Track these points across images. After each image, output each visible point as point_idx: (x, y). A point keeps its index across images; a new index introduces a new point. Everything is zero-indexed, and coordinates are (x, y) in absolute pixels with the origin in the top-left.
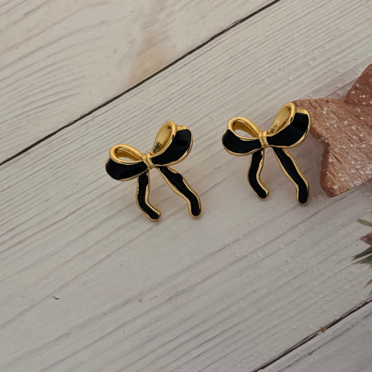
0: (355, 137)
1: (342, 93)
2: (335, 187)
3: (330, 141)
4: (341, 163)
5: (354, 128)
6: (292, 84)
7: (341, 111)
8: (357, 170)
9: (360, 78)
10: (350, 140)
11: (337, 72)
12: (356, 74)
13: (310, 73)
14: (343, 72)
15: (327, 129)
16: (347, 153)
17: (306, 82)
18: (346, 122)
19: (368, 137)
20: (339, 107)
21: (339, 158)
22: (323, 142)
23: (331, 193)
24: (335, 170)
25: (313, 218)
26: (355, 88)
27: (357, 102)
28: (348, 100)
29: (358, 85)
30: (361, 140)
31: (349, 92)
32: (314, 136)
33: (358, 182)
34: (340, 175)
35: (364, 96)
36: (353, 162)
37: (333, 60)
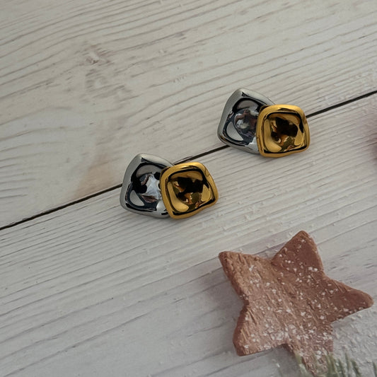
0: (273, 301)
1: (271, 254)
2: (246, 347)
3: (250, 299)
4: (256, 324)
5: (274, 291)
6: (226, 234)
7: (266, 272)
8: (268, 333)
9: (289, 243)
10: (268, 302)
11: (269, 232)
12: (287, 238)
13: (246, 227)
14: (275, 233)
15: (250, 286)
16: (264, 315)
17: (239, 235)
18: (268, 284)
19: (284, 303)
20: (264, 268)
21: (255, 319)
22: (244, 298)
23: (241, 352)
24: (249, 329)
25: (220, 373)
26: (283, 252)
27: (282, 265)
28: (274, 263)
29: (286, 249)
30: (279, 305)
31: (277, 254)
32: (236, 290)
33: (268, 347)
34: (253, 335)
35: (289, 262)
36: (267, 326)
37: (268, 218)
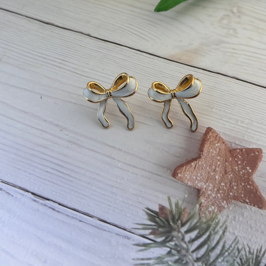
0: (214, 167)
1: (234, 146)
2: (179, 175)
3: (203, 157)
4: (195, 169)
5: (219, 163)
6: (221, 121)
7: (223, 152)
8: (196, 179)
9: (249, 149)
10: (211, 166)
11: (243, 137)
12: (250, 146)
13: (234, 126)
14: (246, 139)
15: (209, 152)
16: (202, 169)
17: (227, 126)
18: (219, 158)
19: (219, 172)
20: (224, 149)
21: (196, 167)
22: (200, 154)
23: (174, 175)
24: (189, 169)
25: (155, 176)
26: (241, 150)
27: (235, 155)
28: (232, 152)
29: (244, 150)
30: (215, 170)
31: (236, 149)
32: (200, 148)
33: (190, 184)
34: (188, 173)
35: (240, 157)
36: (199, 175)
37: (249, 130)
